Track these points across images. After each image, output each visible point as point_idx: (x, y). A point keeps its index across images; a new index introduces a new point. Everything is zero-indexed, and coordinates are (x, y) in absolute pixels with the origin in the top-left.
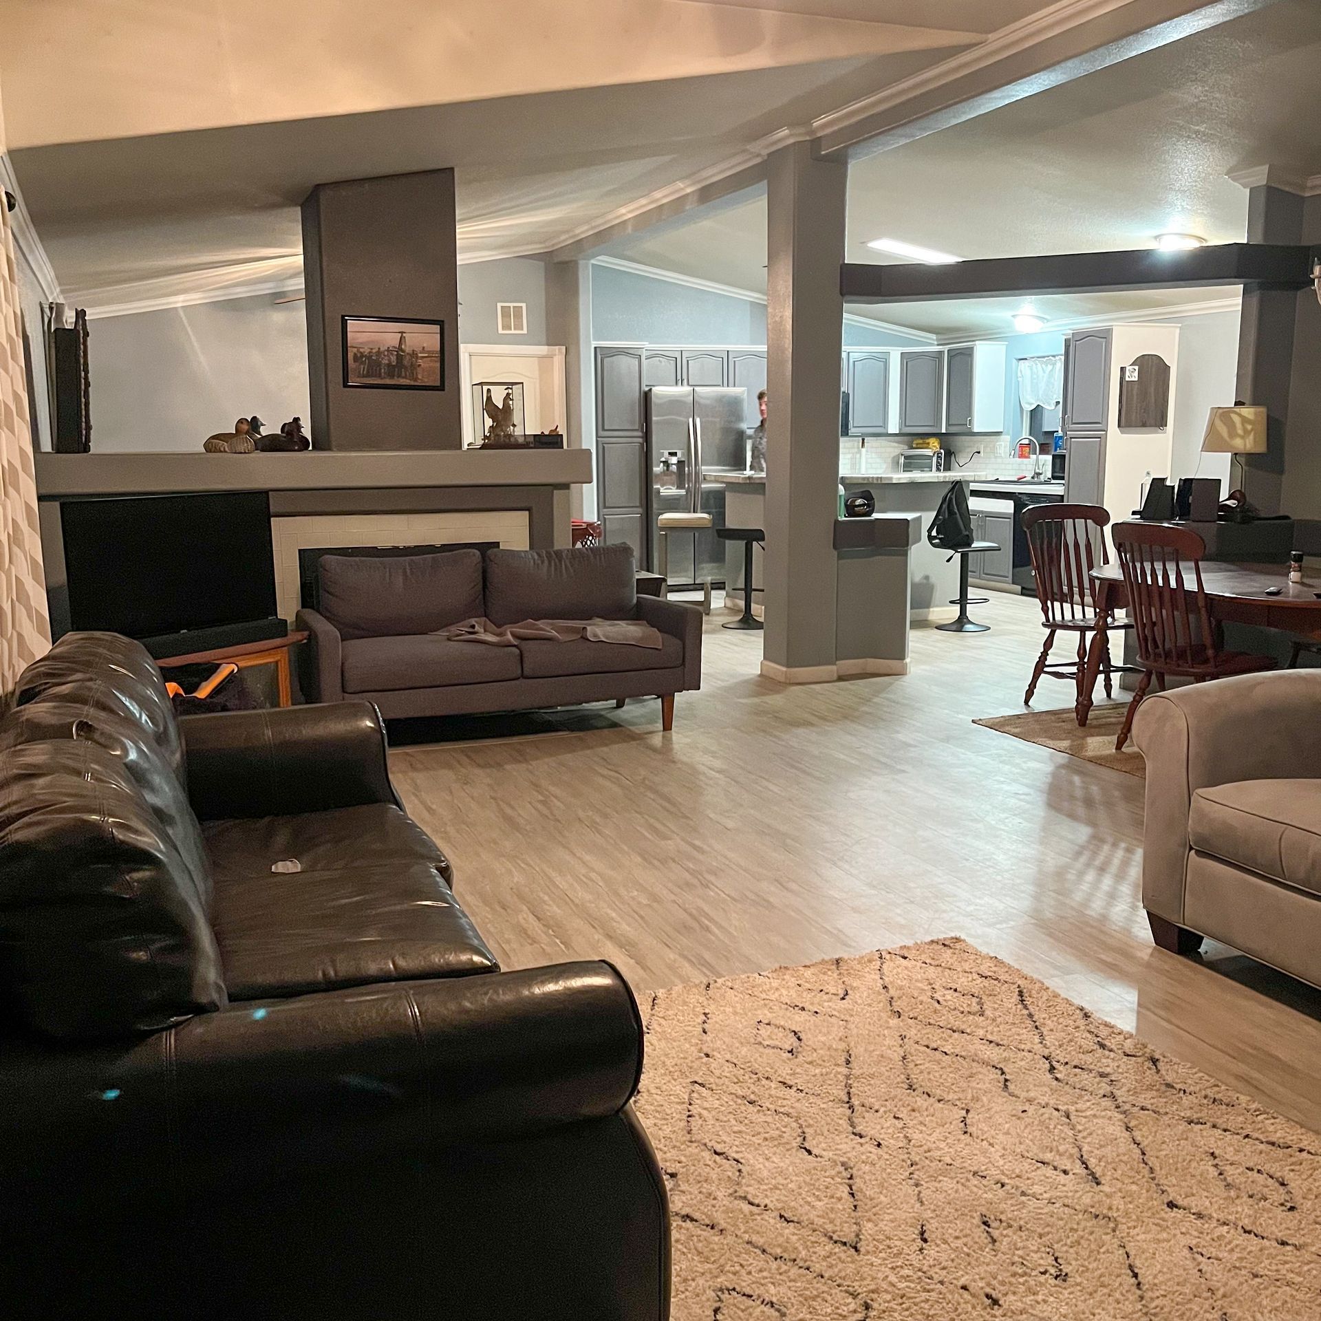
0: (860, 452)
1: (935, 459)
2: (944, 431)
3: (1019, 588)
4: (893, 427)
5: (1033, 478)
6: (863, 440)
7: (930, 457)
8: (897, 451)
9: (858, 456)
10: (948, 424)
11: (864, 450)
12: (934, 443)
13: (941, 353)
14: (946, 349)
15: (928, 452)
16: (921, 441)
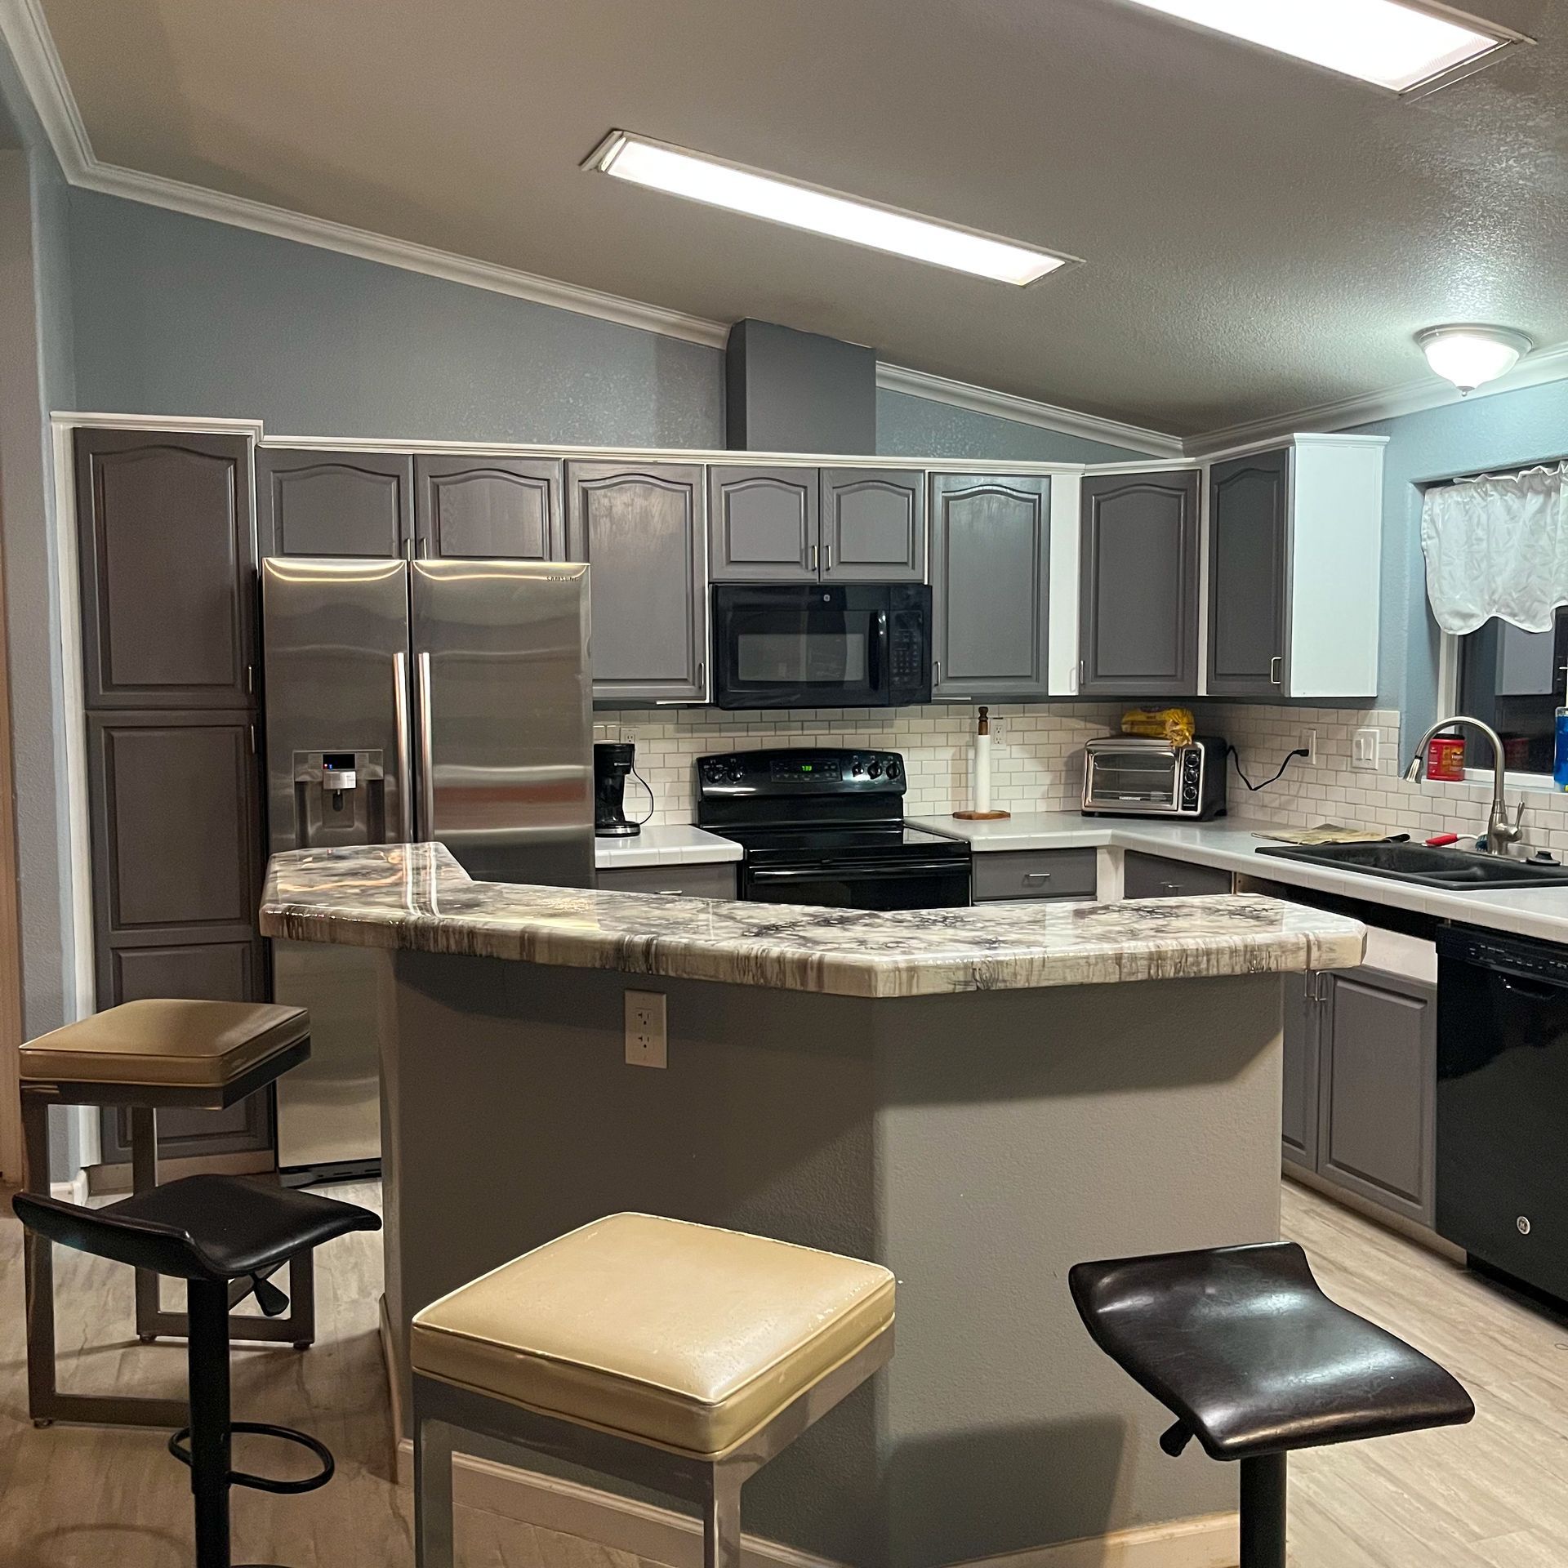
0: (974, 745)
1: (1178, 772)
2: (1202, 691)
3: (1460, 1253)
4: (1063, 678)
5: (1483, 845)
6: (983, 711)
7: (1168, 763)
8: (1080, 741)
9: (971, 755)
10: (1214, 674)
11: (984, 739)
12: (1178, 727)
13: (1190, 477)
14: (1204, 463)
15: (1164, 748)
16: (1142, 717)
